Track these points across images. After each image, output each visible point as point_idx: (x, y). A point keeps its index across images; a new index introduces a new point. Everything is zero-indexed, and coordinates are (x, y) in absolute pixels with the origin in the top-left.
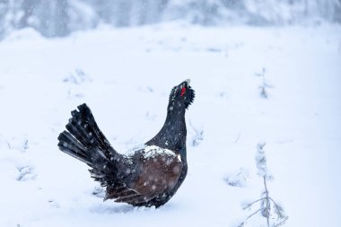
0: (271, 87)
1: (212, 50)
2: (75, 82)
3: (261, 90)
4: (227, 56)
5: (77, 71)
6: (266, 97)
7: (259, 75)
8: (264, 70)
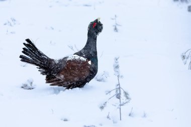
0: (120, 25)
1: (86, 5)
2: (11, 25)
3: (114, 27)
4: (95, 9)
5: (11, 19)
6: (117, 31)
7: (113, 19)
8: (116, 16)
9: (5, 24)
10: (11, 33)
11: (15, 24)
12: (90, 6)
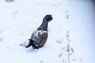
0: (70, 15)
1: (53, 5)
2: (15, 14)
3: (67, 16)
4: (57, 7)
5: (15, 11)
6: (68, 18)
7: (66, 12)
8: (68, 11)
9: (12, 14)
10: (16, 18)
11: (17, 14)
12: (55, 5)
